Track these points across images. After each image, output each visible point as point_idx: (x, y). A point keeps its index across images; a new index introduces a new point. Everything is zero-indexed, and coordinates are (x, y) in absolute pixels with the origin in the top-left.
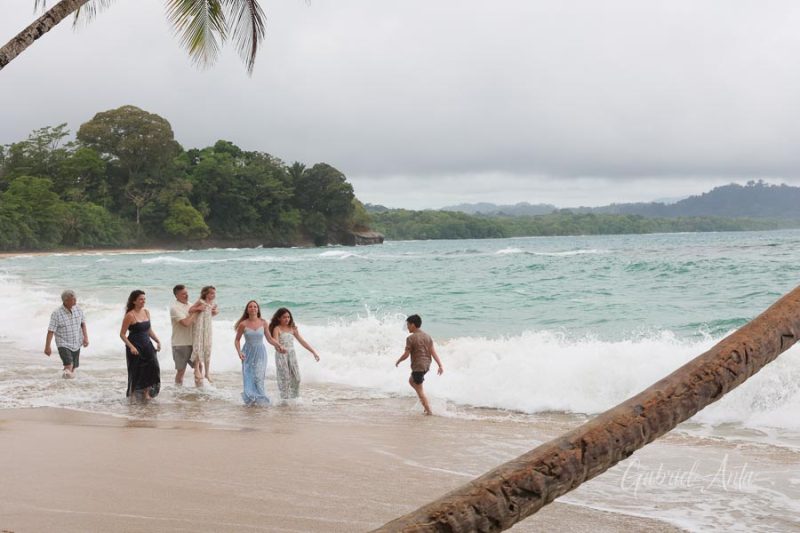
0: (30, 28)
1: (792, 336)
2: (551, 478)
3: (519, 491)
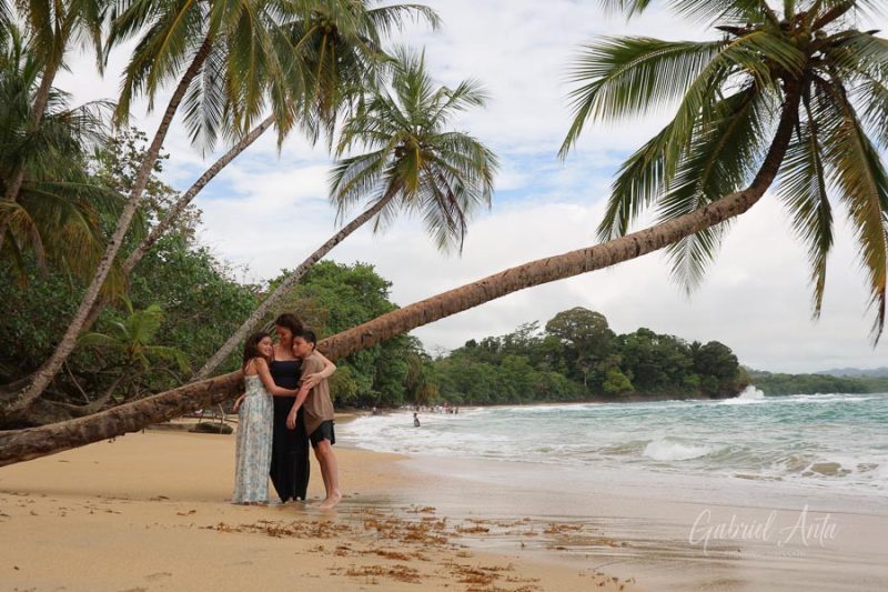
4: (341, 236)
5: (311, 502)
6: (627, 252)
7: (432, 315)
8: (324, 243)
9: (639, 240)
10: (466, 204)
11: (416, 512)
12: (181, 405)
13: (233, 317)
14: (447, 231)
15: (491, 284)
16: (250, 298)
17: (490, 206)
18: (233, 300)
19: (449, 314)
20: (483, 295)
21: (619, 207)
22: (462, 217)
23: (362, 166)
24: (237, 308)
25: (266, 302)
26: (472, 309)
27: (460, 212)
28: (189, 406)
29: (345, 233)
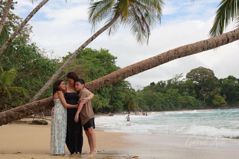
0: (90, 38)
1: (108, 81)
2: (28, 109)
3: (19, 111)
4: (94, 37)
5: (84, 154)
6: (223, 42)
7: (136, 71)
8: (87, 40)
9: (228, 36)
10: (150, 21)
11: (130, 158)
12: (26, 112)
13: (47, 74)
14: (142, 34)
15: (162, 57)
16: (55, 65)
17: (160, 22)
18: (47, 66)
19: (143, 71)
20: (158, 62)
21: (219, 21)
22: (148, 27)
23: (103, 5)
24: (49, 69)
25: (62, 67)
26: (153, 68)
27: (147, 25)
28: (30, 113)
29: (96, 35)
